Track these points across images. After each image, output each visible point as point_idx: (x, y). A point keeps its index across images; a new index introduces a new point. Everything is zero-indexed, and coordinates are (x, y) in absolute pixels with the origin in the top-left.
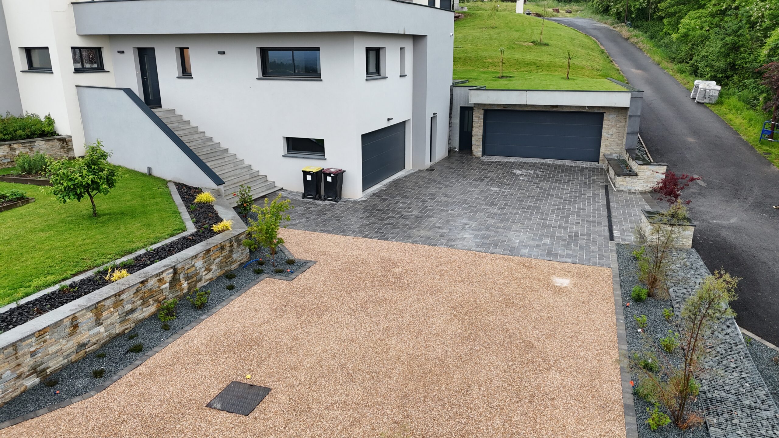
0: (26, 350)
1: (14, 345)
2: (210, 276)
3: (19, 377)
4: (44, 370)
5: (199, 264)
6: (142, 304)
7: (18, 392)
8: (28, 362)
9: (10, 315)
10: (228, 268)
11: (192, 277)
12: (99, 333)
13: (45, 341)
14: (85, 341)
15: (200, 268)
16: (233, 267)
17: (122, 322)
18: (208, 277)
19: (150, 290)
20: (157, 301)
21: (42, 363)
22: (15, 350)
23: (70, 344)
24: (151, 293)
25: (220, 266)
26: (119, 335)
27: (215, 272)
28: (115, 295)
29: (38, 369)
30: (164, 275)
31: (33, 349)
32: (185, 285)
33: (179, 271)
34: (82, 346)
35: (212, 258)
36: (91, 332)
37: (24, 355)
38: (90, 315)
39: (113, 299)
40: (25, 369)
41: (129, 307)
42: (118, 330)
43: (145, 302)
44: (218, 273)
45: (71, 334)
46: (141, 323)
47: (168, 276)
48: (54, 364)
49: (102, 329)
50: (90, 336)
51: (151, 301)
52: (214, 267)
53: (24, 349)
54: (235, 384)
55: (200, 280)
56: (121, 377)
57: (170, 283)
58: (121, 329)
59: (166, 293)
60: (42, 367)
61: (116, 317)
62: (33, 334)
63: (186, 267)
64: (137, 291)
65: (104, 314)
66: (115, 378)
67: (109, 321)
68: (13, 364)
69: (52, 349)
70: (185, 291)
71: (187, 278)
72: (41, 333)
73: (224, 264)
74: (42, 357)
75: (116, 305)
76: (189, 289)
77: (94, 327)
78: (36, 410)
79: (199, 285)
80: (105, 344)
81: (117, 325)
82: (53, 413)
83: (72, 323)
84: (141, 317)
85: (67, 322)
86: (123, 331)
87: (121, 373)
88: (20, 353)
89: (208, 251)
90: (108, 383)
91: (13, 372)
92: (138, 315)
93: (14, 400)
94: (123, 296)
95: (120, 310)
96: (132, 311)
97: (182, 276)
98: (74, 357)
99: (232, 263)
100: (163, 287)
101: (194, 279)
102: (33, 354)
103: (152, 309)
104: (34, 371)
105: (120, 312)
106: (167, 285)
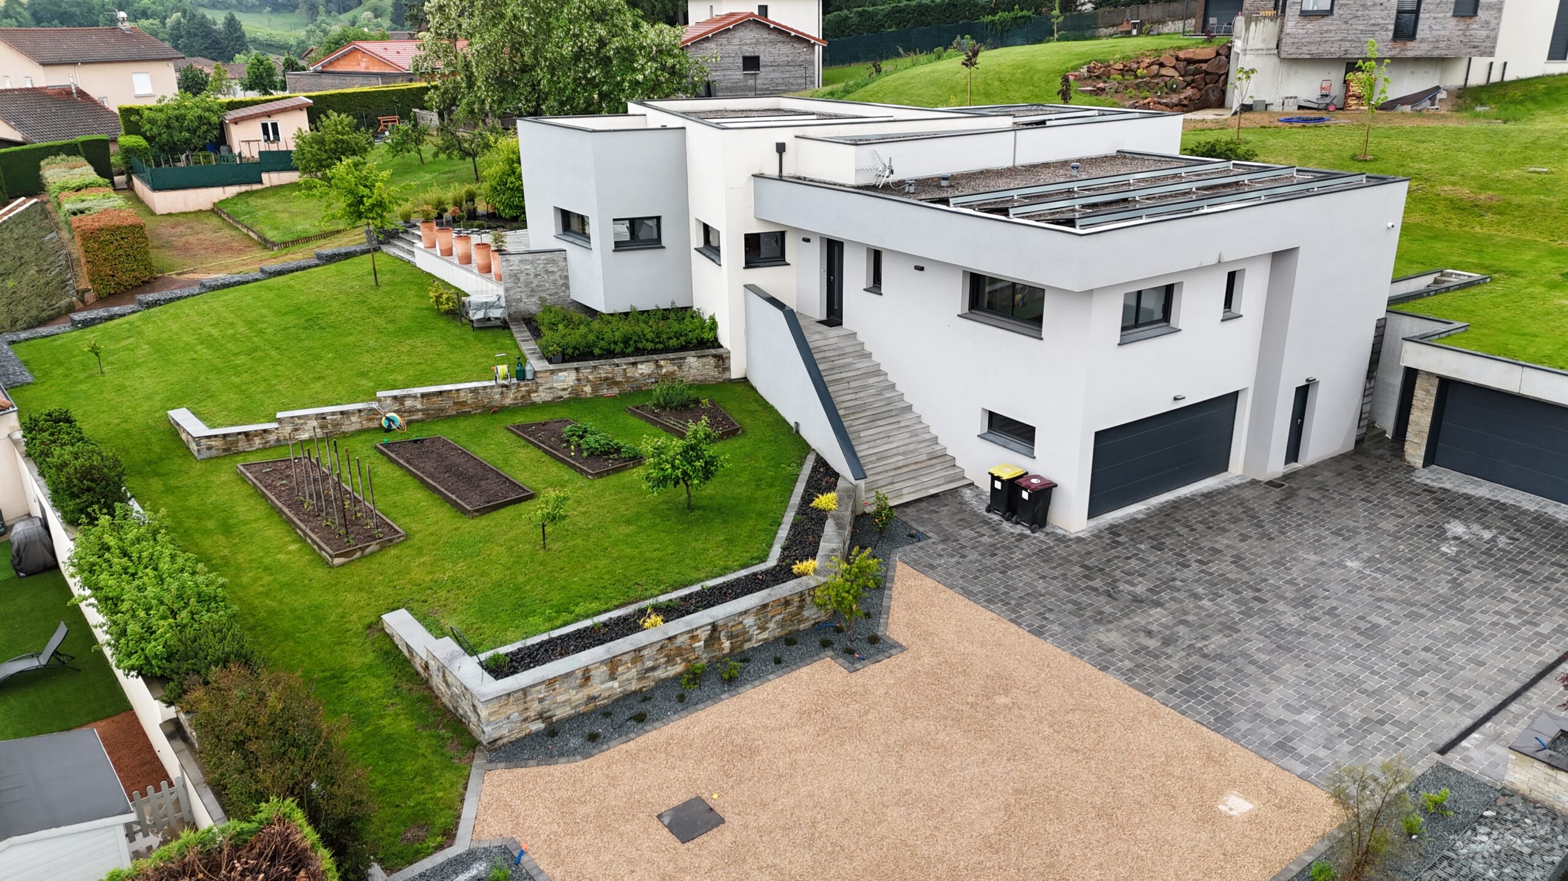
0: (535, 696)
1: (525, 691)
2: (765, 635)
3: (525, 720)
4: (551, 717)
5: (749, 621)
6: (666, 662)
7: (523, 734)
8: (535, 707)
9: (538, 650)
10: (795, 628)
11: (737, 636)
12: (612, 688)
13: (554, 690)
14: (596, 695)
15: (750, 627)
16: (802, 627)
17: (640, 679)
18: (761, 637)
19: (679, 648)
20: (687, 660)
21: (549, 710)
22: (525, 695)
23: (580, 695)
24: (680, 651)
25: (782, 624)
26: (634, 693)
27: (773, 630)
28: (635, 650)
29: (545, 715)
30: (699, 632)
31: (541, 696)
32: (727, 644)
33: (719, 629)
34: (592, 699)
35: (770, 615)
36: (603, 686)
37: (532, 700)
38: (604, 668)
39: (633, 654)
40: (532, 714)
41: (649, 664)
42: (634, 686)
43: (670, 660)
44: (777, 633)
45: (581, 686)
46: (662, 683)
47: (704, 634)
48: (561, 713)
49: (616, 684)
50: (602, 690)
51: (678, 660)
52: (772, 625)
53: (534, 694)
54: (699, 800)
55: (749, 640)
56: (609, 748)
57: (705, 641)
58: (638, 687)
59: (698, 652)
60: (548, 714)
61: (633, 672)
62: (543, 682)
63: (730, 625)
64: (662, 647)
65: (620, 669)
66: (605, 747)
67: (625, 677)
68: (521, 707)
69: (561, 698)
70: (727, 651)
71: (731, 637)
72: (551, 682)
73: (789, 622)
74: (550, 705)
75: (634, 661)
76: (732, 650)
77: (606, 681)
78: (528, 759)
79: (747, 646)
80: (617, 700)
81: (634, 682)
82: (540, 768)
83: (584, 674)
84: (664, 676)
85: (579, 674)
86: (641, 689)
87: (611, 743)
88: (529, 698)
89: (765, 606)
90: (596, 751)
91: (520, 715)
92: (661, 674)
93: (518, 740)
94: (645, 652)
95: (639, 666)
96: (653, 669)
97: (723, 634)
98: (582, 709)
99: (800, 622)
100: (697, 645)
101: (741, 638)
102: (541, 700)
103: (679, 668)
104: (541, 716)
105: (639, 668)
106: (702, 643)
